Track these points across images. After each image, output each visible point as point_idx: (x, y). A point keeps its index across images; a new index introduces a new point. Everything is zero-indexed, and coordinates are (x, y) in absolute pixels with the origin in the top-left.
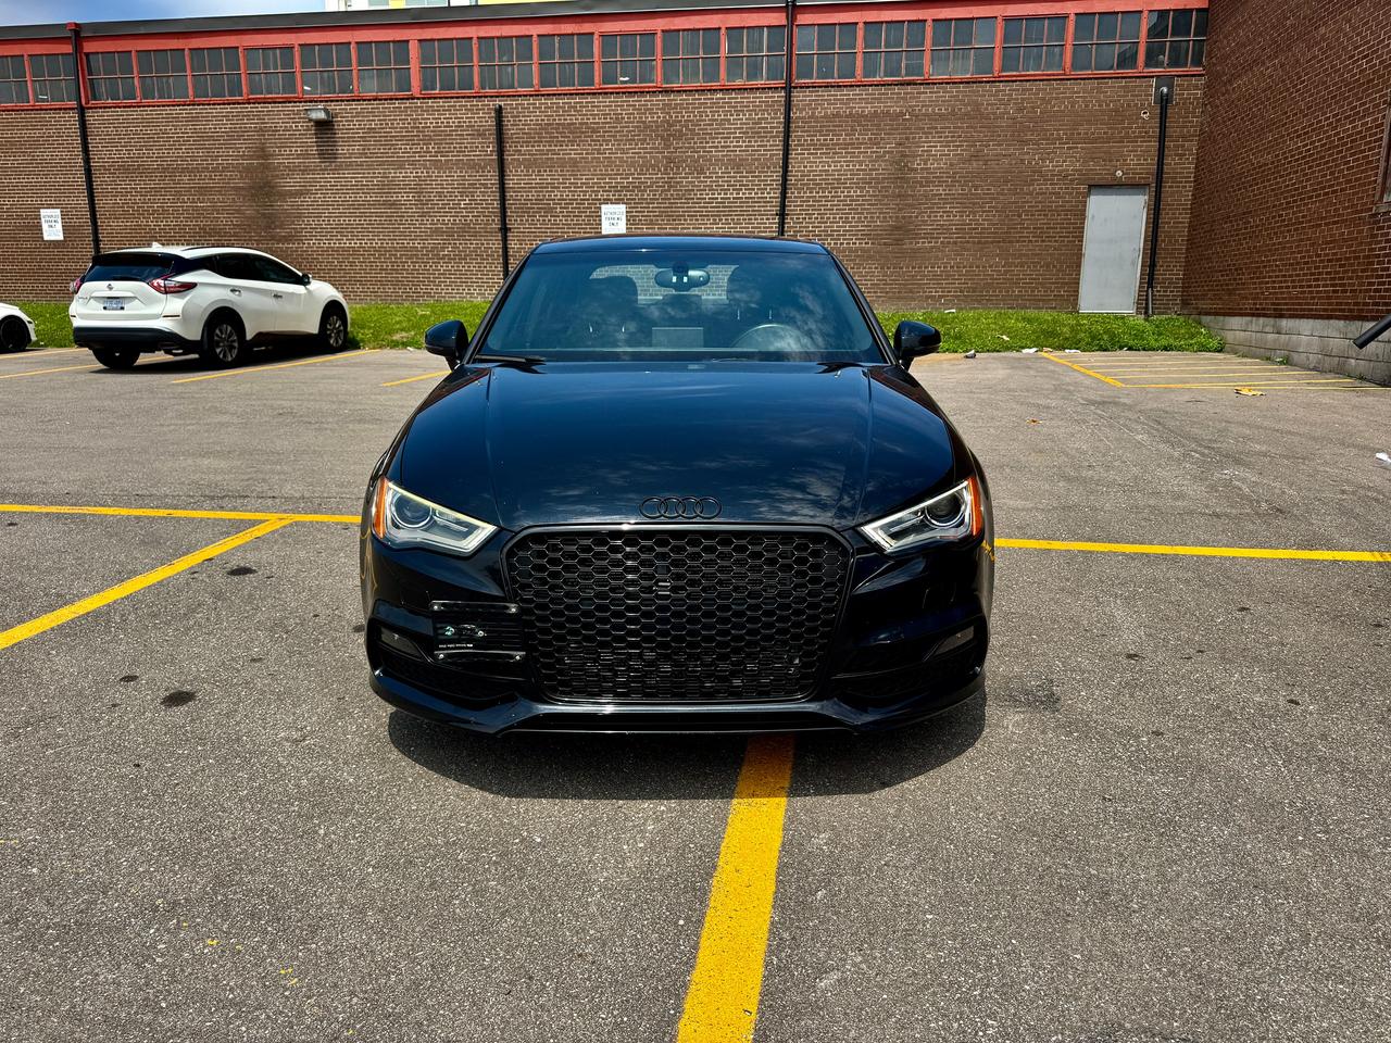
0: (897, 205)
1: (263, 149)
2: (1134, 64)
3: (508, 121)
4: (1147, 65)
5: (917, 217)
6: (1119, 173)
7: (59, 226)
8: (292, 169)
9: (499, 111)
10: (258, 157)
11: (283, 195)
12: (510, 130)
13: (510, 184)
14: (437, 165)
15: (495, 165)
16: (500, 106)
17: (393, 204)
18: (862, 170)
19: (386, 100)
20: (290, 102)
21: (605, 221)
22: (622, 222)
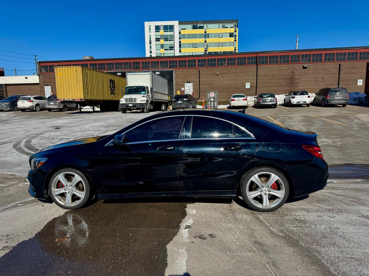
1: (293, 72)
3: (341, 66)
7: (249, 86)
8: (298, 75)
10: (292, 73)
11: (296, 79)
12: (341, 68)
13: (340, 76)
14: (327, 74)
15: (338, 74)
16: (340, 64)
17: (317, 80)
21: (358, 83)
22: (362, 83)
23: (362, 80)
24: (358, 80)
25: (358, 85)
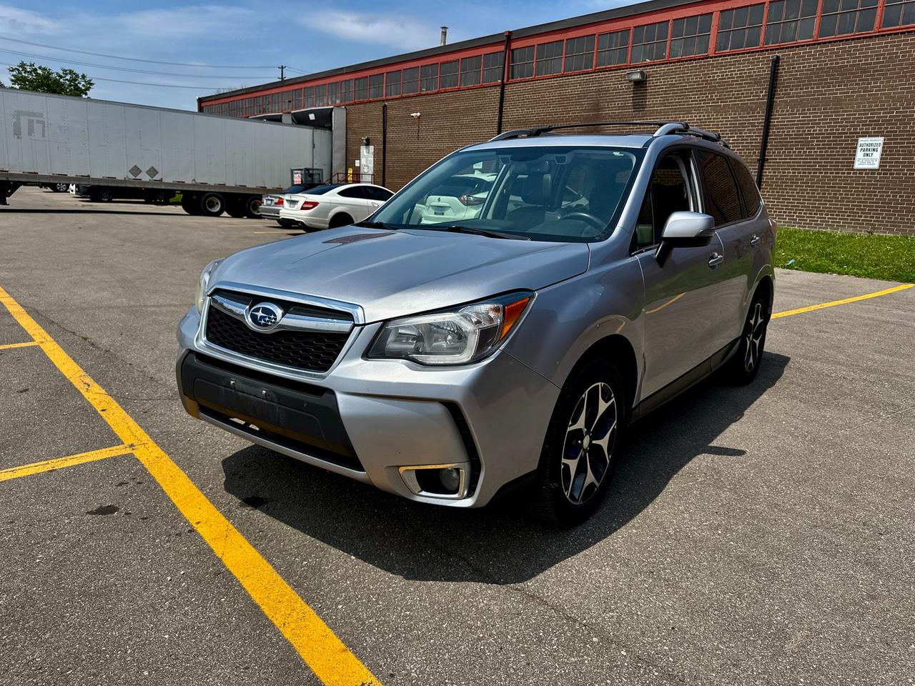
1: (597, 105)
3: (783, 69)
8: (613, 118)
9: (776, 61)
10: (595, 110)
12: (784, 76)
13: (774, 122)
14: (717, 110)
15: (765, 107)
16: (778, 57)
19: (686, 61)
20: (620, 69)
21: (859, 154)
22: (877, 155)
23: (881, 140)
24: (861, 141)
25: (857, 166)
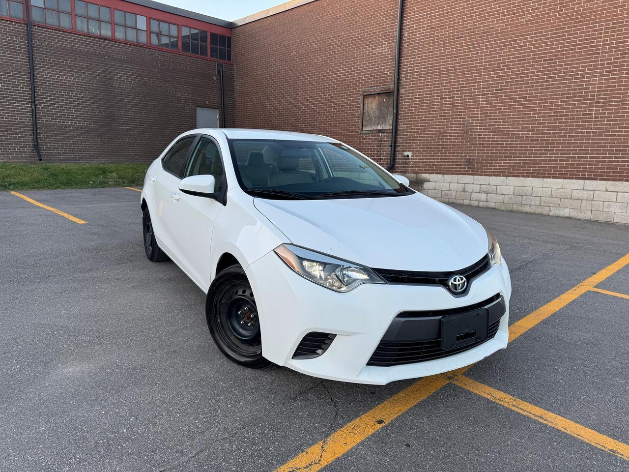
0: (106, 104)
2: (206, 54)
4: (212, 56)
5: (118, 112)
6: (207, 102)
18: (83, 83)
